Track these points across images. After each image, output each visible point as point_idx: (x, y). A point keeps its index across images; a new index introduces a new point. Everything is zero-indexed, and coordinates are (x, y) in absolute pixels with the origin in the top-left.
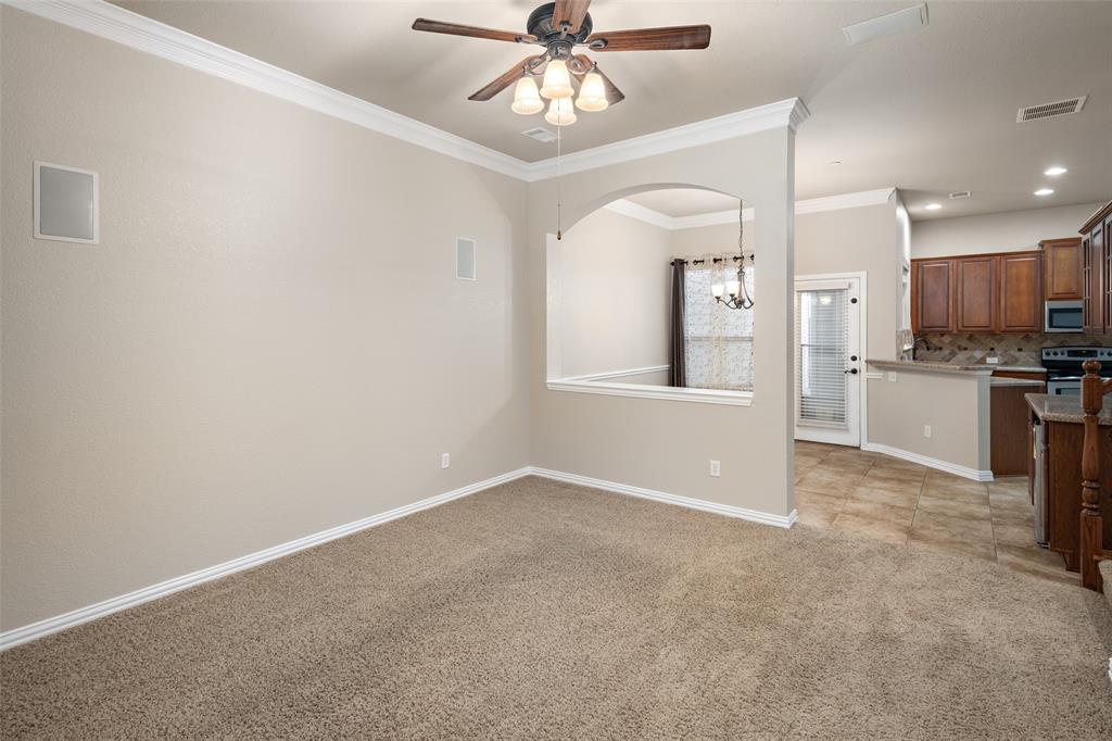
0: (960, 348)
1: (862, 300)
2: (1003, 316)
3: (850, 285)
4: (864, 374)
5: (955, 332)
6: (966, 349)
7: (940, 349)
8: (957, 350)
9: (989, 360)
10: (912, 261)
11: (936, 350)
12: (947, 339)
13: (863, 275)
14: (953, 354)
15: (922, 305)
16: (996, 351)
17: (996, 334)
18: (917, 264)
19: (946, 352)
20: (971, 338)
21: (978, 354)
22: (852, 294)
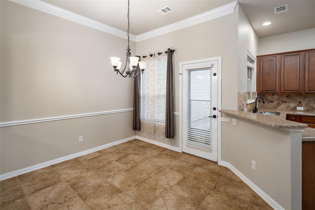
0: (282, 102)
1: (219, 75)
2: (306, 85)
3: (212, 65)
4: (220, 119)
5: (279, 93)
6: (285, 102)
7: (272, 102)
8: (280, 103)
9: (298, 108)
10: (257, 57)
11: (270, 102)
12: (275, 97)
13: (220, 58)
14: (279, 104)
15: (262, 79)
16: (302, 103)
17: (302, 95)
18: (260, 58)
19: (275, 103)
20: (288, 96)
21: (292, 105)
22: (214, 71)
